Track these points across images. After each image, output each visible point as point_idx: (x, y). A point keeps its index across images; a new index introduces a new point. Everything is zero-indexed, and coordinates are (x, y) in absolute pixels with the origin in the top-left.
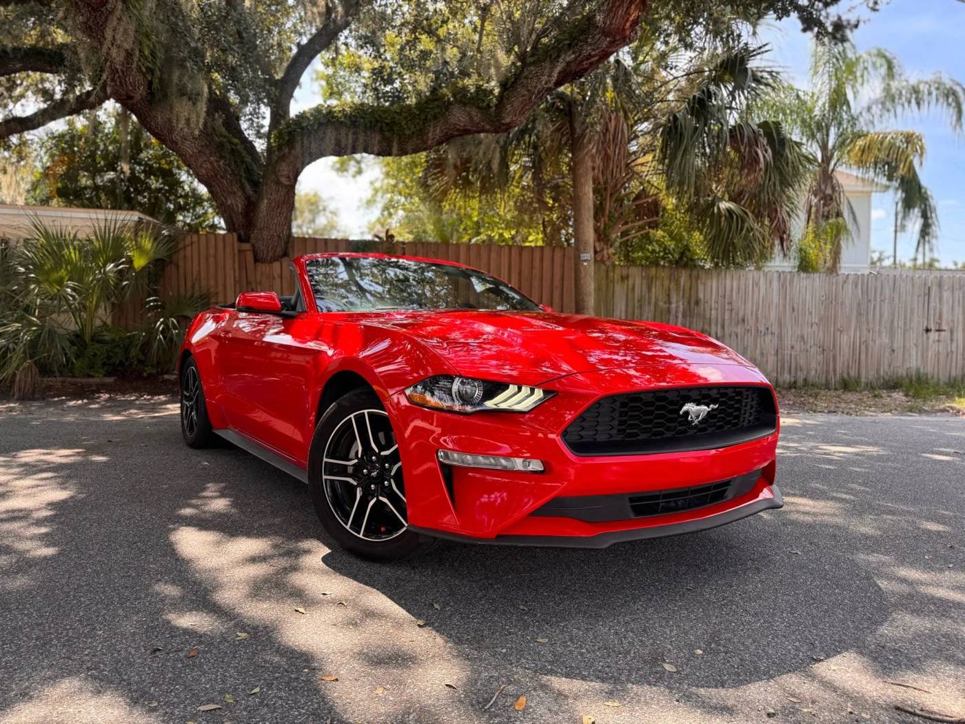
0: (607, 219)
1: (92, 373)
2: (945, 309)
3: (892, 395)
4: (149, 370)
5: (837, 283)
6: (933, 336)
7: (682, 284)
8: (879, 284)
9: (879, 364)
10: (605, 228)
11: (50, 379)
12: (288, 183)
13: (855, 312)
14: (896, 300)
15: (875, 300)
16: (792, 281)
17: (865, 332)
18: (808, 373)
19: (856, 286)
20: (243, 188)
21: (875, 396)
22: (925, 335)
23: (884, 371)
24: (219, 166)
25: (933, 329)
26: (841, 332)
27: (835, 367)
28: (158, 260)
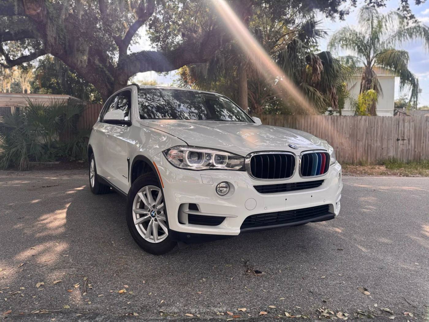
0: (259, 94)
1: (51, 160)
2: (406, 130)
3: (380, 167)
4: (72, 159)
5: (357, 120)
6: (400, 142)
7: (289, 121)
8: (376, 120)
9: (376, 155)
10: (259, 98)
11: (35, 162)
12: (123, 84)
13: (365, 132)
14: (384, 126)
15: (374, 127)
16: (337, 119)
17: (370, 141)
18: (344, 158)
19: (366, 121)
20: (106, 86)
21: (372, 168)
22: (397, 142)
23: (378, 158)
24: (96, 77)
25: (401, 139)
26: (359, 141)
27: (356, 156)
28: (76, 115)
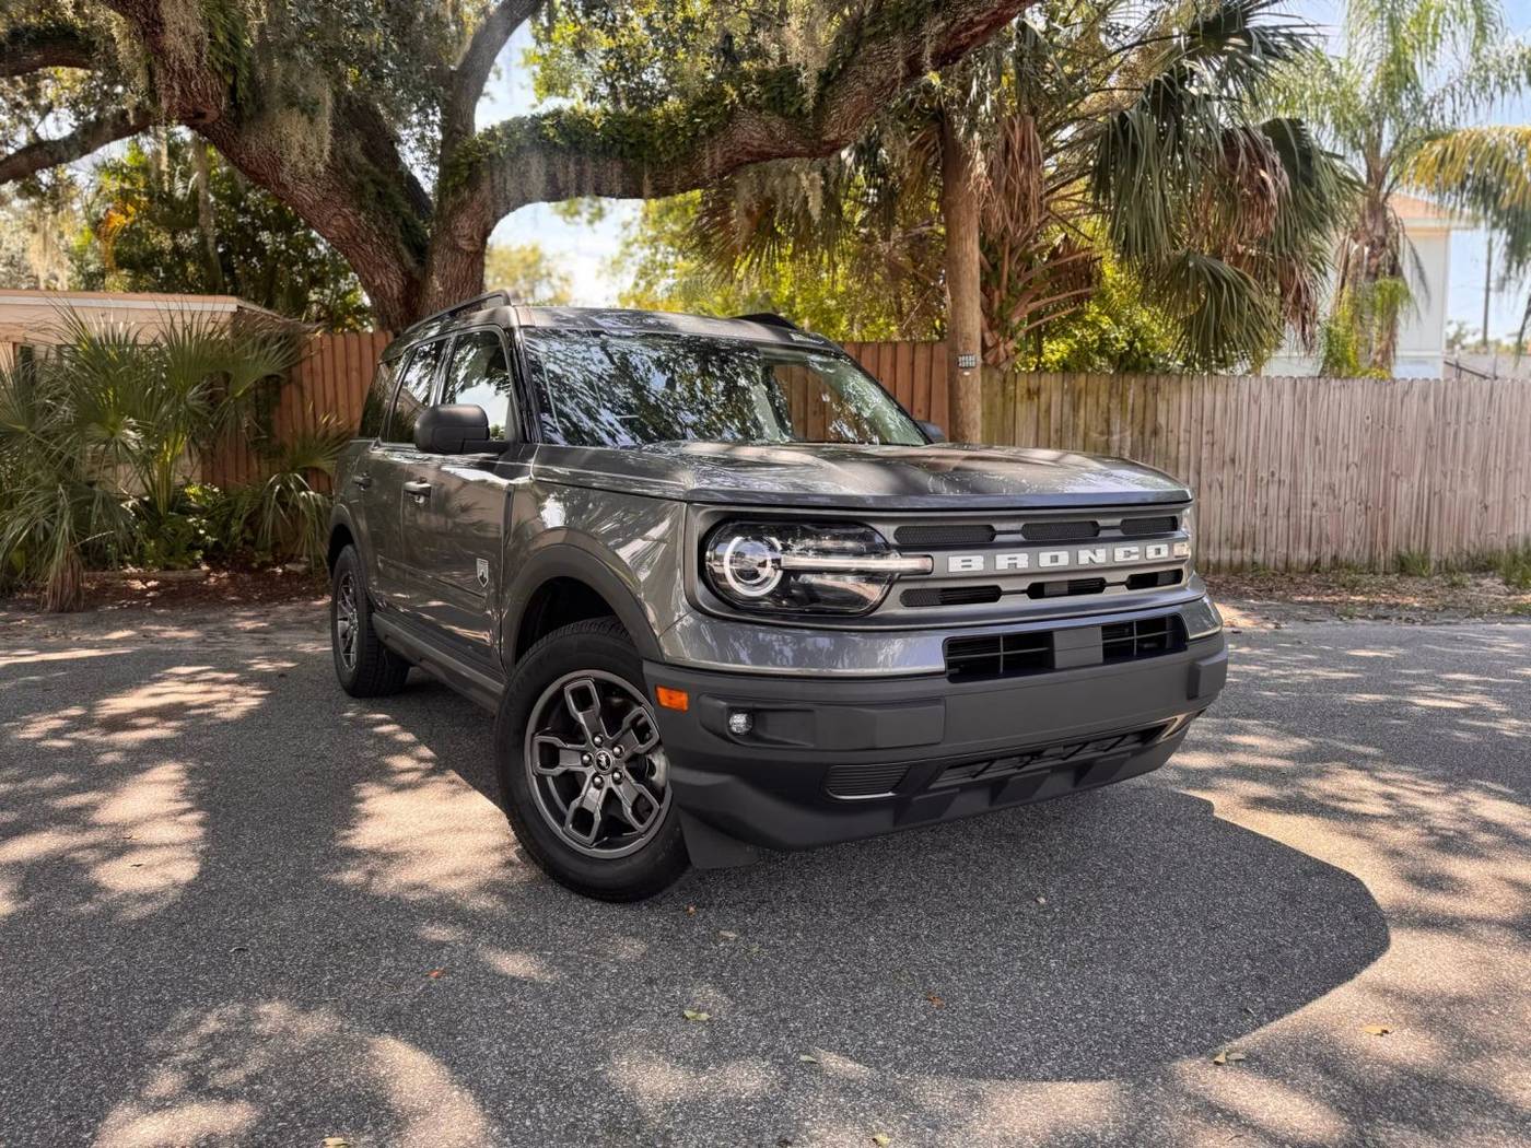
0: (1004, 292)
1: (172, 563)
3: (1484, 582)
4: (260, 557)
5: (1392, 396)
7: (1130, 401)
8: (1465, 393)
9: (1461, 530)
10: (1001, 308)
11: (105, 574)
12: (471, 248)
13: (1422, 445)
14: (1494, 420)
15: (1458, 422)
16: (1315, 393)
17: (1438, 476)
18: (1340, 546)
19: (1426, 399)
20: (400, 259)
21: (1454, 585)
23: (1469, 541)
24: (359, 222)
26: (1397, 477)
27: (1385, 536)
28: (269, 377)
